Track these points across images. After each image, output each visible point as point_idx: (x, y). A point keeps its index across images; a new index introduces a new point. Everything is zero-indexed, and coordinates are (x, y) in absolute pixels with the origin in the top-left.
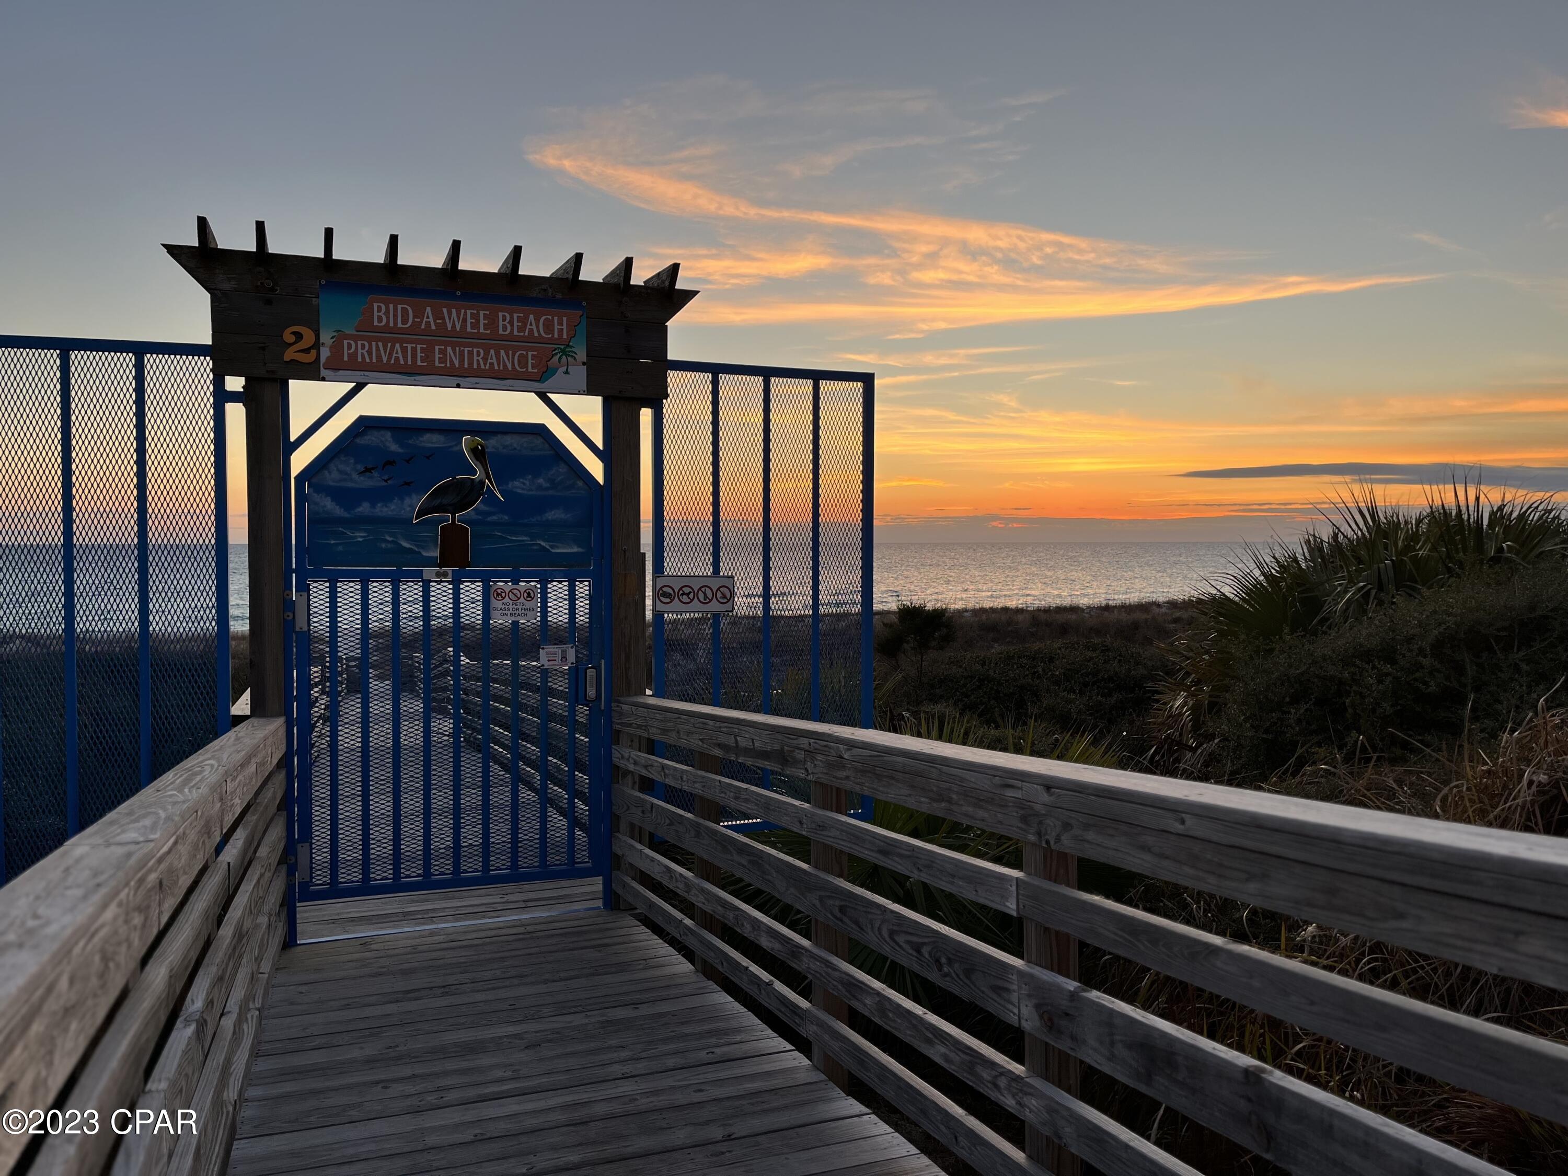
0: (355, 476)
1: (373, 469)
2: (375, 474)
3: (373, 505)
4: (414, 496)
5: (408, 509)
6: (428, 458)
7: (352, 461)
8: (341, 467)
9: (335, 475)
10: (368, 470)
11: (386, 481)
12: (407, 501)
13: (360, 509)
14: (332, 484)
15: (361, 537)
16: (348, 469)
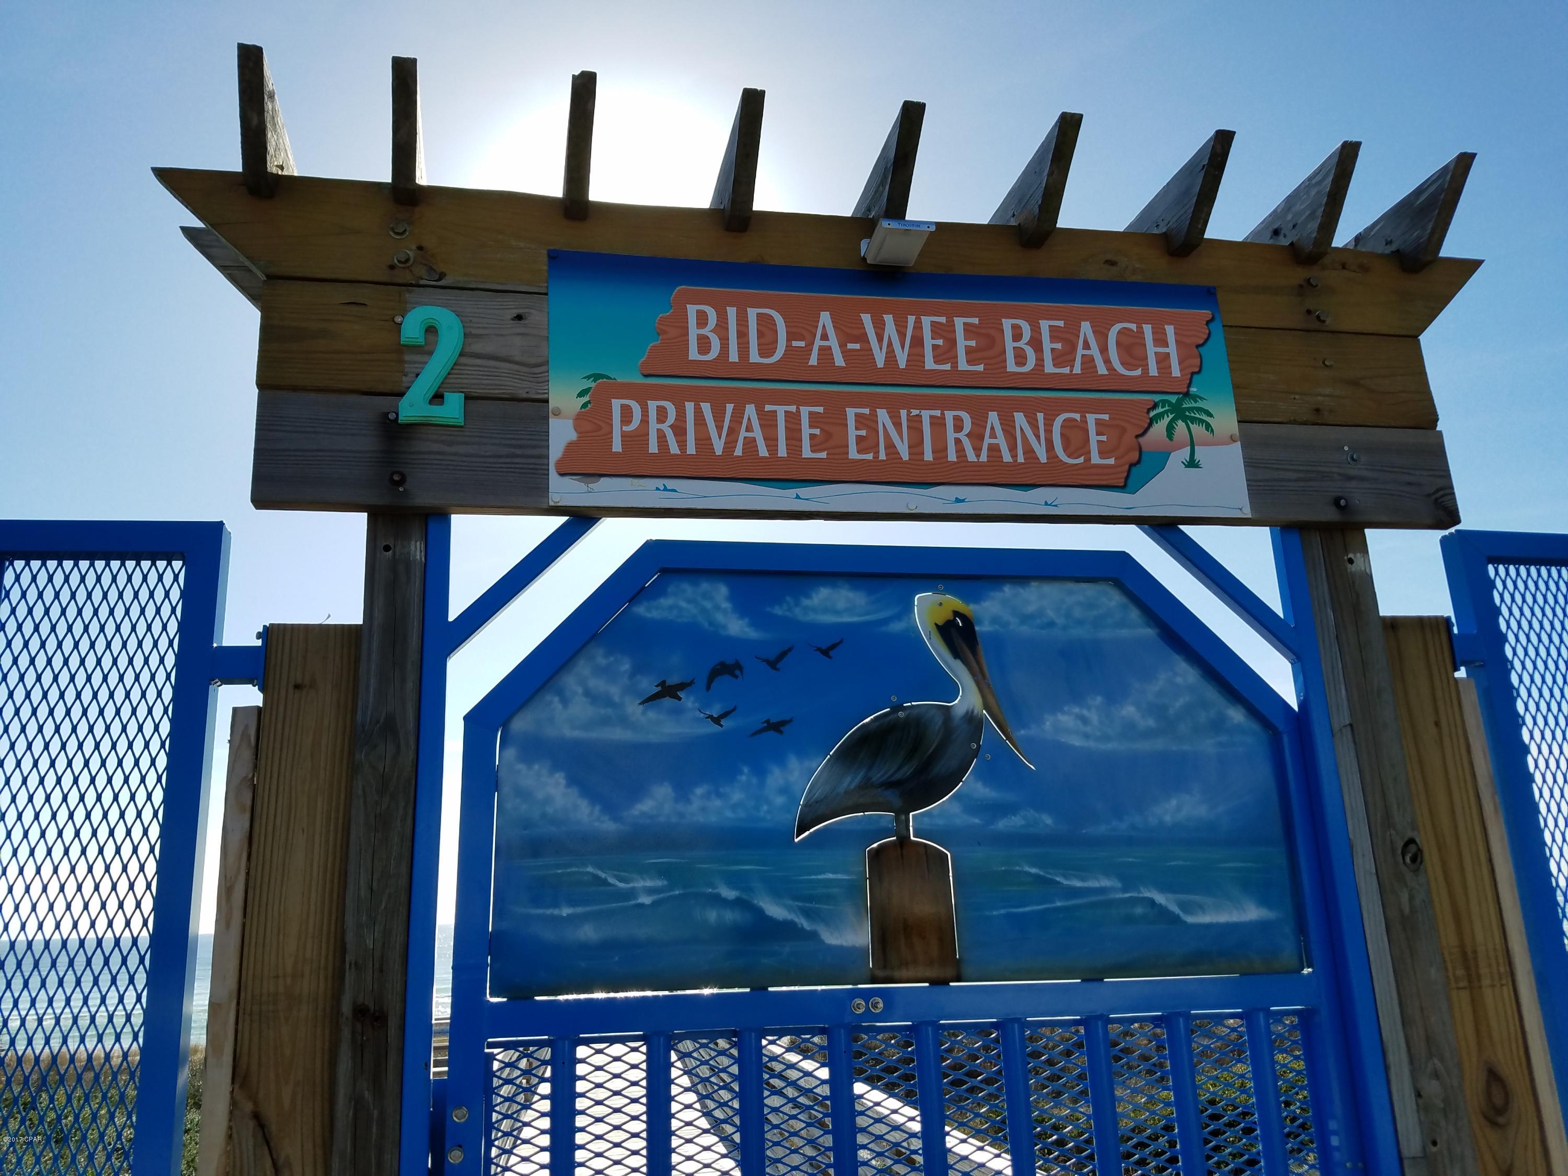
0: (634, 709)
1: (682, 686)
2: (688, 701)
3: (682, 792)
4: (793, 762)
5: (780, 800)
6: (826, 652)
7: (626, 666)
8: (598, 684)
9: (580, 709)
10: (668, 691)
11: (717, 721)
12: (775, 777)
13: (645, 806)
14: (569, 733)
15: (650, 891)
16: (615, 691)
